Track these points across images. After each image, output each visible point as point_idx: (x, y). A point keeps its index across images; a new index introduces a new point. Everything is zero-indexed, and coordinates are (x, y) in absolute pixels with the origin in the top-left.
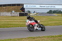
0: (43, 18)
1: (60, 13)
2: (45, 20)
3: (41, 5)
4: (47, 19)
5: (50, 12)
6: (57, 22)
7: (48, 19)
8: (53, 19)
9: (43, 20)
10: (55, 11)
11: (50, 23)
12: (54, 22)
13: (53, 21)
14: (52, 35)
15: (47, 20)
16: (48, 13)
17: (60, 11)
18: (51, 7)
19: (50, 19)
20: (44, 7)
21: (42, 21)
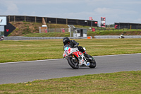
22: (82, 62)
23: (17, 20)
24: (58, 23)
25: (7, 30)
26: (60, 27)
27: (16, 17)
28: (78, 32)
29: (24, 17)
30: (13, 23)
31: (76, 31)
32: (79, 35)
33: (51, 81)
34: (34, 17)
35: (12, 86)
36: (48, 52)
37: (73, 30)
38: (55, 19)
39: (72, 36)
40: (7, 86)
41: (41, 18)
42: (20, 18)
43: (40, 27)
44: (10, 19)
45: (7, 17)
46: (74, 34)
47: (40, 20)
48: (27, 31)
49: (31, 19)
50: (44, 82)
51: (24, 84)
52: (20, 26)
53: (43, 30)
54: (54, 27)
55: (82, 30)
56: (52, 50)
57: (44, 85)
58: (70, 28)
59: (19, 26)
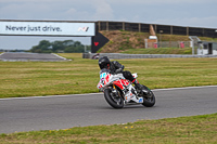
0: (17, 70)
1: (76, 52)
2: (25, 75)
3: (12, 24)
4: (30, 72)
5: (43, 48)
6: (68, 81)
7: (33, 72)
8: (52, 72)
9: (16, 76)
10: (59, 42)
11: (41, 84)
12: (55, 82)
13: (52, 78)
14: (50, 128)
15: (30, 75)
16: (34, 50)
17: (79, 43)
18: (46, 29)
19: (43, 71)
20: (21, 28)
21: (14, 80)
22: (129, 97)
23: (110, 28)
24: (175, 32)
25: (96, 44)
26: (176, 40)
27: (110, 23)
28: (205, 47)
29: (121, 23)
30: (105, 33)
31: (202, 45)
32: (206, 51)
33: (162, 123)
34: (137, 24)
35: (104, 129)
36: (159, 78)
37: (197, 44)
38: (169, 27)
39: (196, 53)
40: (95, 129)
41: (148, 25)
42: (115, 26)
43: (146, 40)
44: (100, 26)
45: (96, 23)
46: (199, 51)
47: (146, 28)
48: (127, 46)
49: (133, 27)
50: (152, 123)
51: (121, 126)
52: (116, 37)
53: (151, 44)
54: (168, 40)
55: (210, 45)
56: (165, 75)
57: (153, 128)
58: (192, 41)
59: (114, 38)
